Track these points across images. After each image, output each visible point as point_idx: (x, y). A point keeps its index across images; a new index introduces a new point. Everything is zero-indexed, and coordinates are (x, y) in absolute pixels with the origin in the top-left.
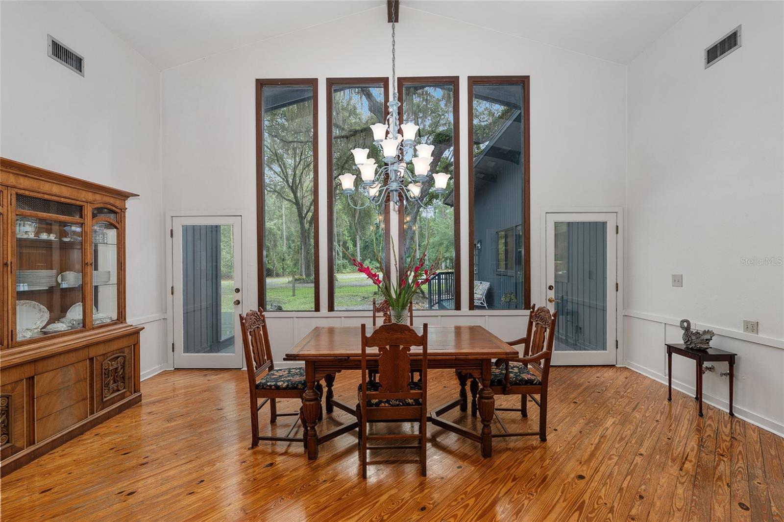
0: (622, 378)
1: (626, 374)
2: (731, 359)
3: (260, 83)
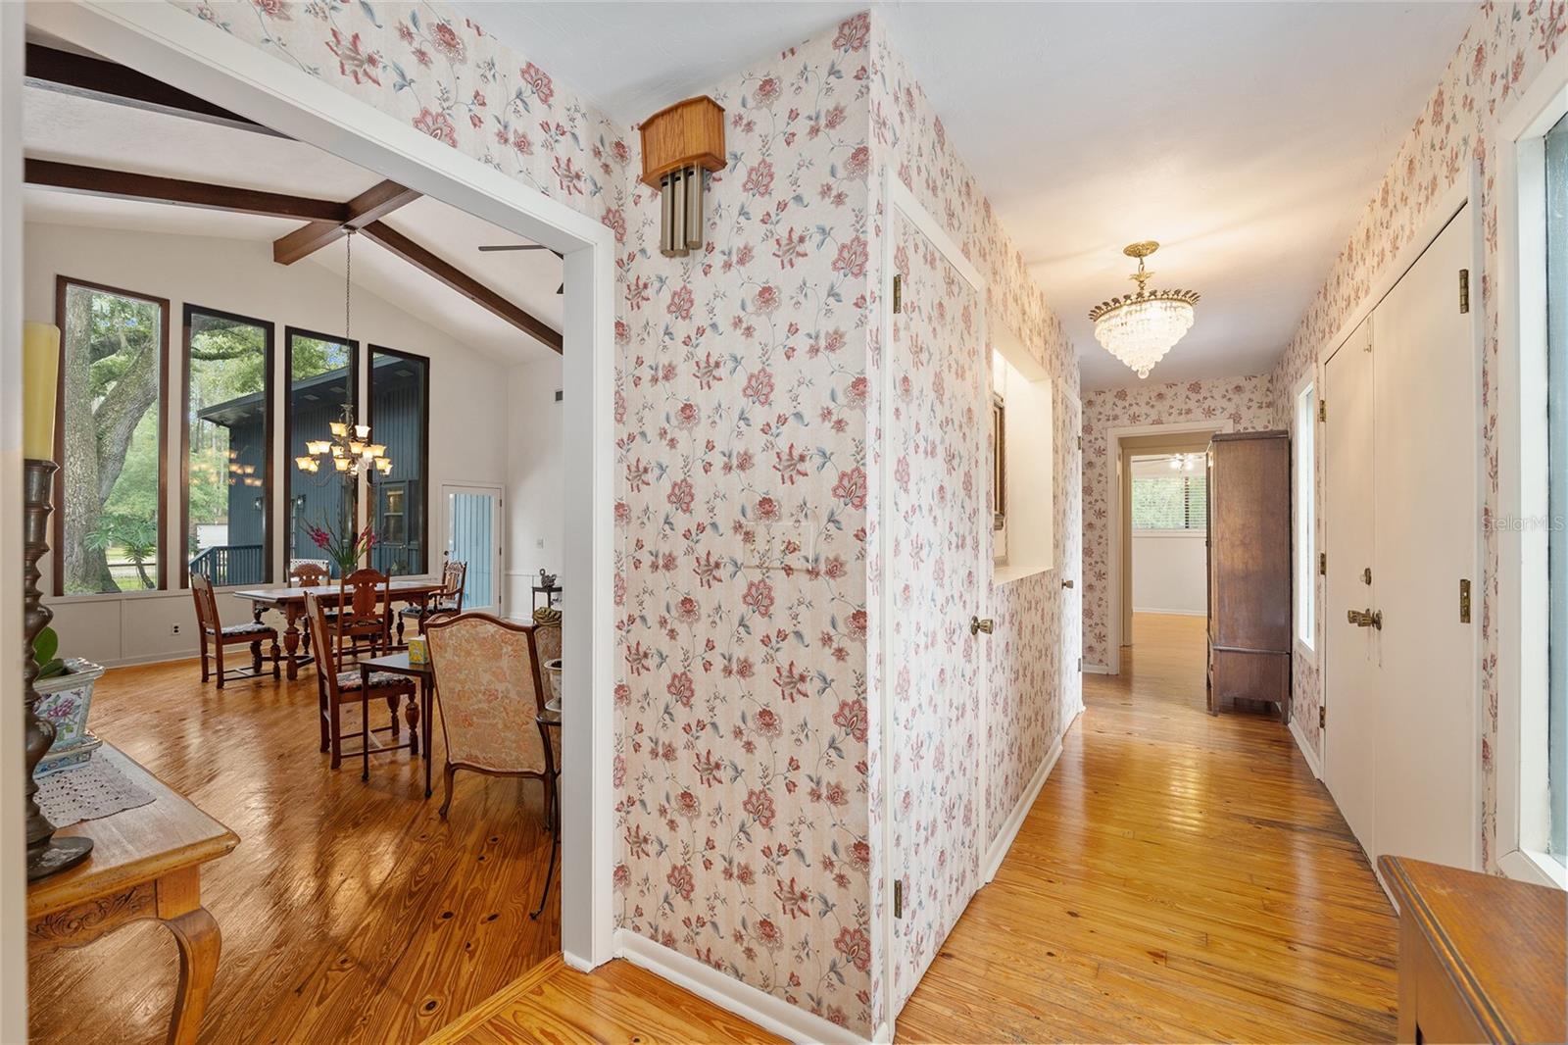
3: (62, 282)
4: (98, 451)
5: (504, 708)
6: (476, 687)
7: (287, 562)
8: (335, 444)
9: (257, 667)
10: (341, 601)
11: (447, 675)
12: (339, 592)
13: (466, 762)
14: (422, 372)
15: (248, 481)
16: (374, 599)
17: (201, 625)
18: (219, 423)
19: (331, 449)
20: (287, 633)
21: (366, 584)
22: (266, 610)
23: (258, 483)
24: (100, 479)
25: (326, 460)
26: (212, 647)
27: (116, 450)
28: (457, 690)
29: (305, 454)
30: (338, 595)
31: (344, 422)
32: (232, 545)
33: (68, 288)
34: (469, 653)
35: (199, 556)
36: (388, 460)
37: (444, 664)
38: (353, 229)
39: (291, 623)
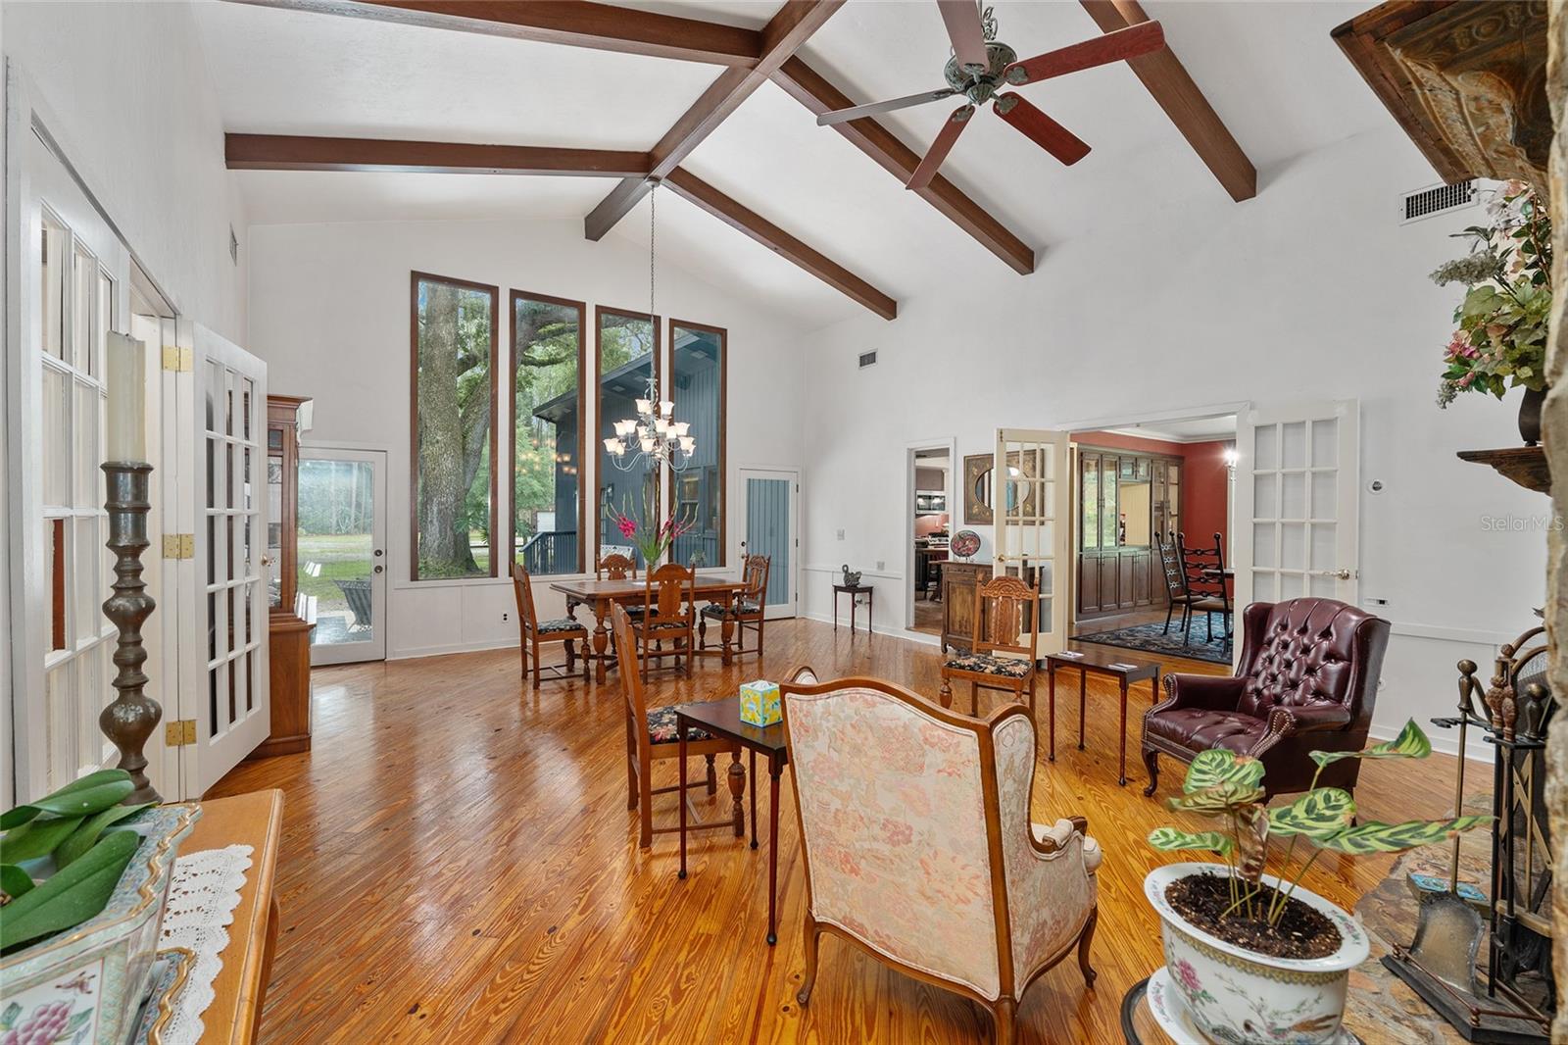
0: (801, 623)
1: (804, 621)
2: (870, 590)
3: (416, 277)
4: (463, 448)
5: (922, 861)
6: (868, 810)
7: (597, 551)
8: (641, 423)
9: (570, 666)
10: (648, 598)
11: (817, 778)
12: (645, 589)
13: (842, 927)
14: (719, 344)
15: (566, 469)
16: (680, 598)
17: (521, 619)
18: (549, 420)
19: (636, 430)
20: (596, 633)
21: (671, 581)
22: (578, 604)
23: (574, 471)
24: (465, 473)
25: (632, 440)
26: (529, 643)
27: (475, 446)
28: (833, 808)
29: (613, 434)
30: (644, 592)
31: (649, 398)
32: (559, 531)
33: (420, 283)
34: (857, 750)
35: (534, 539)
36: (692, 439)
37: (812, 758)
38: (657, 180)
39: (600, 623)
